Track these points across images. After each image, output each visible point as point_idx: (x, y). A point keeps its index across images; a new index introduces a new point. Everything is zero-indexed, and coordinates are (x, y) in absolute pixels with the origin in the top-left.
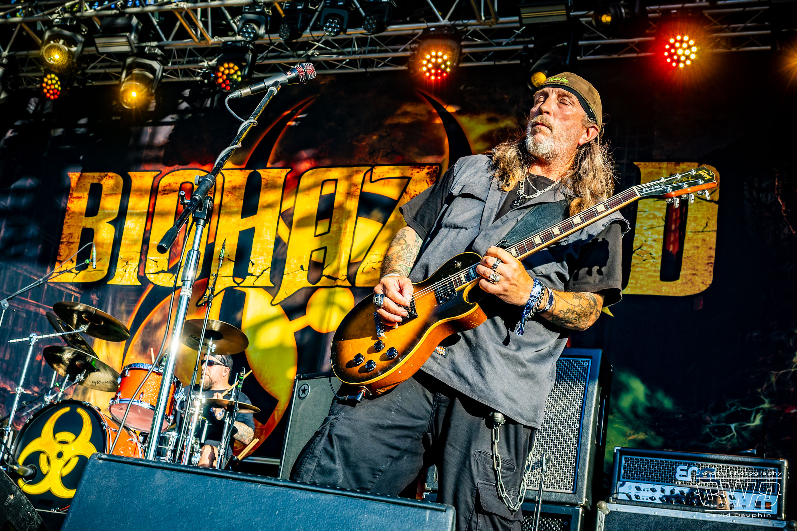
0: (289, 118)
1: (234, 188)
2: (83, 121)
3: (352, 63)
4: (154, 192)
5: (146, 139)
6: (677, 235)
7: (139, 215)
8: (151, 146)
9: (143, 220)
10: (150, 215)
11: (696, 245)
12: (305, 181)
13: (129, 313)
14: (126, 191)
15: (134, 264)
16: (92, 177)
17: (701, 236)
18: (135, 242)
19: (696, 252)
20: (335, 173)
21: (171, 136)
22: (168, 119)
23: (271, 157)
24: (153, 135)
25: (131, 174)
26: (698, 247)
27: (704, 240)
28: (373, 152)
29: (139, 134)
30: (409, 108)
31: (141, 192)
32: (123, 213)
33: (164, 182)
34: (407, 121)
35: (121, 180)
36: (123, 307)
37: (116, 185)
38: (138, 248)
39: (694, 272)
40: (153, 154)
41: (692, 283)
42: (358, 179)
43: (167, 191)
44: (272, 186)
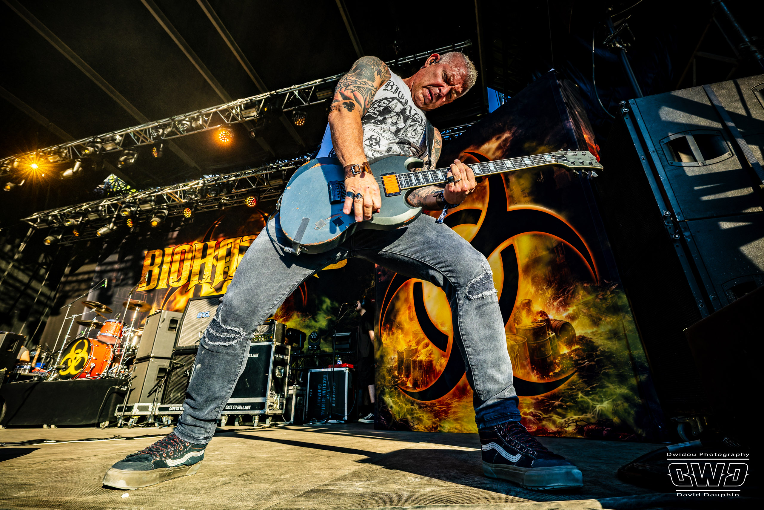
0: (216, 224)
1: (199, 250)
2: (149, 233)
3: (236, 203)
4: (173, 254)
5: (170, 236)
7: (168, 263)
8: (171, 239)
9: (169, 264)
10: (171, 262)
12: (222, 244)
13: (163, 298)
14: (164, 255)
15: (166, 280)
16: (152, 252)
18: (166, 272)
20: (231, 240)
21: (178, 235)
22: (177, 229)
23: (211, 238)
24: (172, 235)
25: (165, 249)
28: (243, 232)
29: (167, 235)
30: (254, 216)
31: (168, 255)
32: (162, 263)
33: (176, 251)
34: (253, 220)
35: (162, 252)
36: (161, 297)
37: (160, 254)
38: (167, 274)
40: (172, 241)
42: (238, 241)
43: (177, 253)
44: (211, 248)
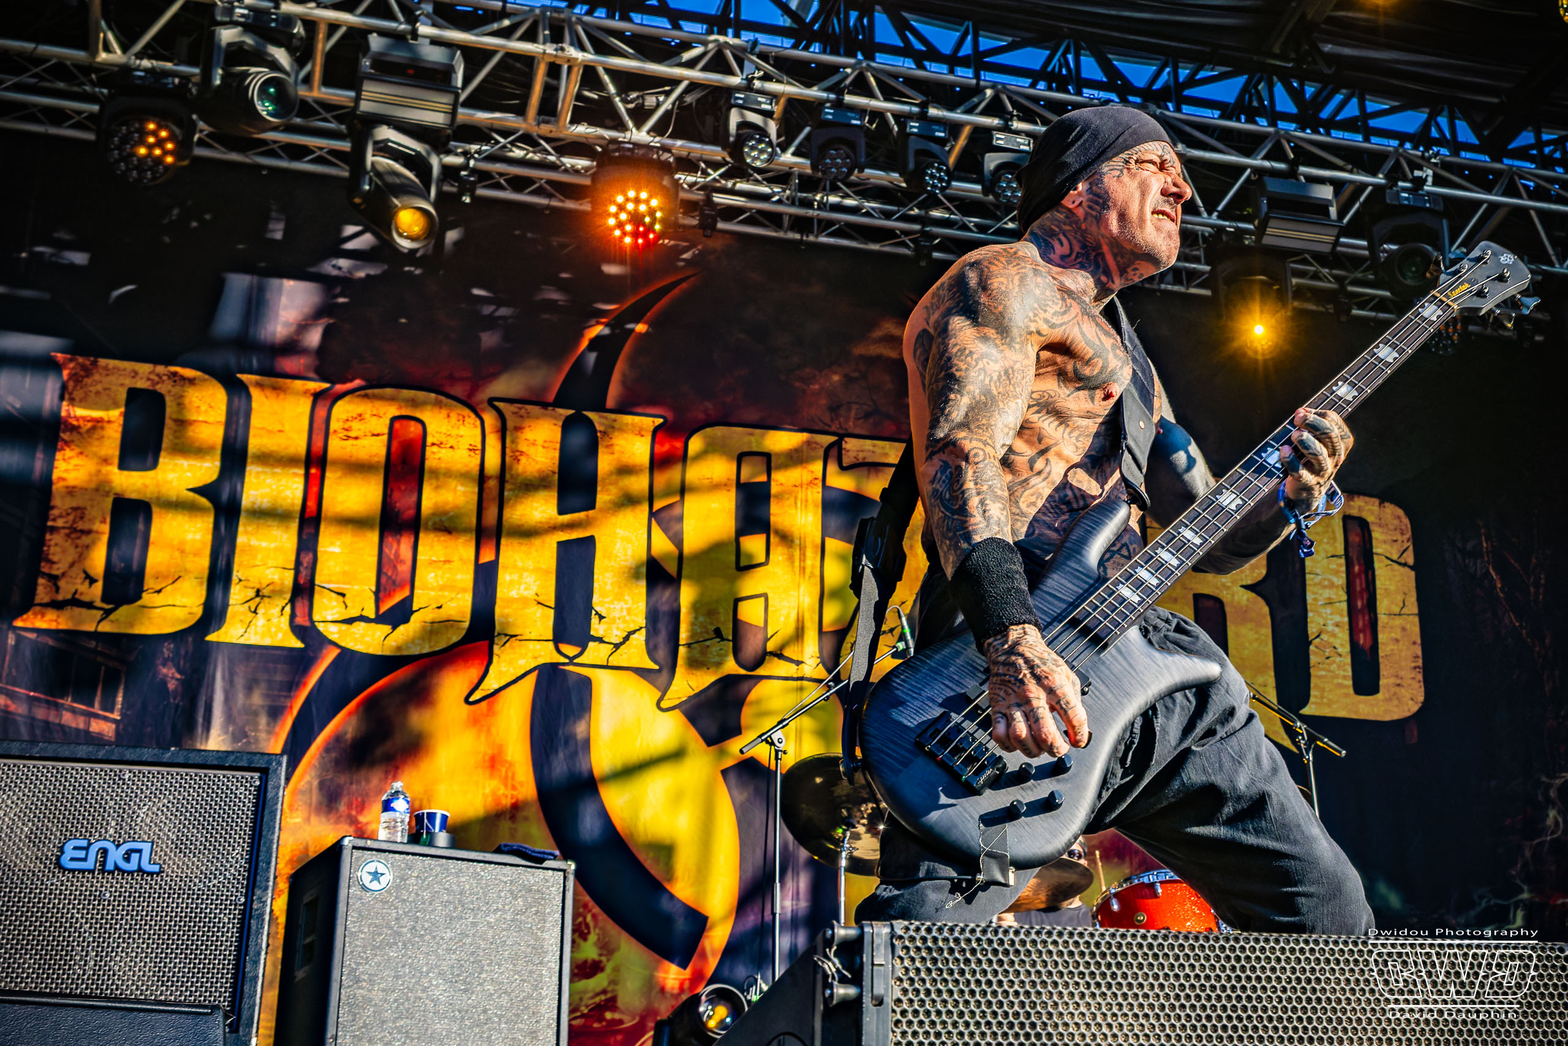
6: (1367, 618)
9: (295, 494)
11: (1393, 635)
13: (276, 712)
15: (280, 597)
16: (130, 372)
17: (1398, 621)
19: (1395, 647)
25: (247, 379)
26: (1397, 641)
27: (1404, 629)
28: (836, 407)
35: (219, 390)
38: (287, 558)
39: (1398, 682)
41: (1398, 699)
